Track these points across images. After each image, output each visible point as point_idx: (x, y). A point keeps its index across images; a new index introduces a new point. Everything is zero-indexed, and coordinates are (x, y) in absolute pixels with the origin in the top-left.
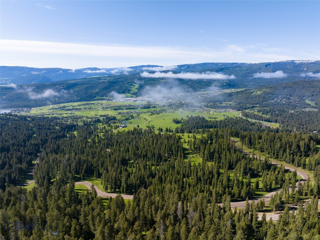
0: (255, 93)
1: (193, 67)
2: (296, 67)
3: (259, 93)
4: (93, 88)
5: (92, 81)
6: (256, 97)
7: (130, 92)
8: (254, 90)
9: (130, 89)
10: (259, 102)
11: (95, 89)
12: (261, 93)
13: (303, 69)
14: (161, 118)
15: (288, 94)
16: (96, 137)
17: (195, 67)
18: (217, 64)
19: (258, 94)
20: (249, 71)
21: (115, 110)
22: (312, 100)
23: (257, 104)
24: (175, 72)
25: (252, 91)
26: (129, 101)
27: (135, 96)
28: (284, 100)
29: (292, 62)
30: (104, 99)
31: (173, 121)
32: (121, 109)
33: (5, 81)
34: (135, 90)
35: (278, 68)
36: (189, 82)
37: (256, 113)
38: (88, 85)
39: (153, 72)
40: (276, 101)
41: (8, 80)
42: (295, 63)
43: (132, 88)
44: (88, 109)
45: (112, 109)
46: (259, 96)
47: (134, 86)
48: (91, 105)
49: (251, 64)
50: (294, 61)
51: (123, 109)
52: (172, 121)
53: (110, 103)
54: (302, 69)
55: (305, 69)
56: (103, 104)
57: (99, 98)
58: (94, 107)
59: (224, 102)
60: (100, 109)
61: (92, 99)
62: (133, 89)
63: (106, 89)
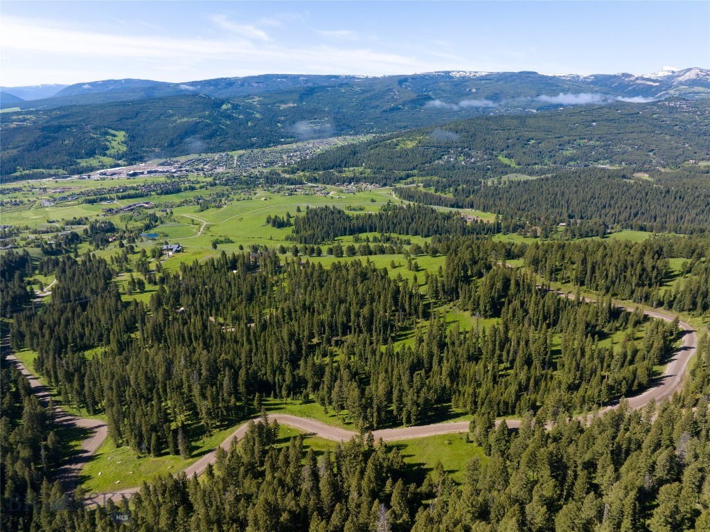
0: (401, 145)
1: (242, 85)
2: (457, 85)
3: (410, 145)
6: (407, 155)
7: (108, 152)
8: (400, 139)
9: (105, 145)
10: (417, 166)
12: (414, 144)
13: (470, 90)
14: (231, 216)
15: (466, 145)
16: (137, 286)
17: (246, 84)
18: (295, 78)
19: (409, 147)
20: (368, 94)
21: (92, 202)
22: (509, 156)
23: (414, 169)
25: (395, 140)
26: (115, 177)
27: (126, 163)
28: (462, 158)
29: (447, 76)
30: (43, 173)
31: (268, 222)
32: (105, 199)
34: (120, 146)
35: (423, 87)
37: (421, 189)
40: (448, 162)
42: (453, 77)
43: (110, 142)
44: (8, 205)
45: (81, 200)
46: (412, 150)
47: (114, 136)
48: (15, 195)
49: (367, 77)
50: (449, 72)
51: (112, 199)
52: (265, 221)
53: (68, 185)
54: (467, 90)
55: (474, 90)
56: (45, 188)
57: (27, 172)
58: (25, 200)
59: (346, 169)
60: (47, 204)
61: (6, 177)
62: (114, 144)
63: (38, 148)
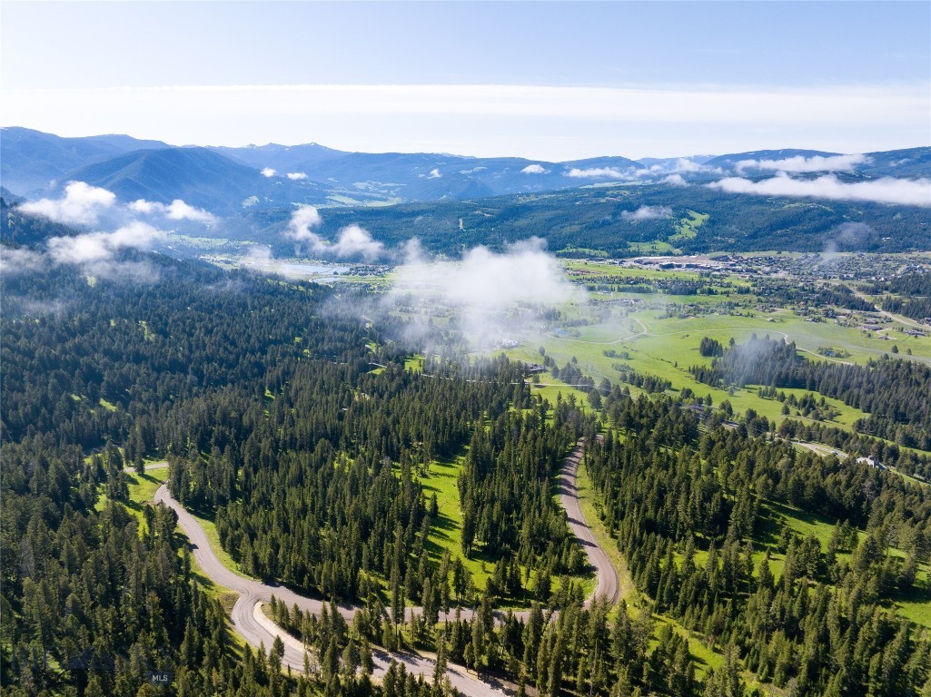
4: (567, 220)
5: (576, 201)
7: (670, 238)
9: (674, 229)
11: (571, 225)
24: (845, 177)
26: (647, 266)
27: (681, 252)
30: (583, 253)
33: (386, 191)
34: (689, 233)
36: (894, 214)
38: (556, 212)
39: (769, 175)
41: (393, 188)
43: (681, 225)
47: (692, 219)
53: (591, 269)
62: (685, 230)
